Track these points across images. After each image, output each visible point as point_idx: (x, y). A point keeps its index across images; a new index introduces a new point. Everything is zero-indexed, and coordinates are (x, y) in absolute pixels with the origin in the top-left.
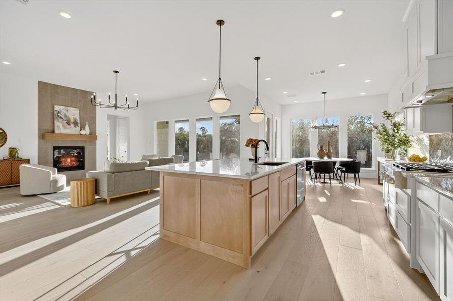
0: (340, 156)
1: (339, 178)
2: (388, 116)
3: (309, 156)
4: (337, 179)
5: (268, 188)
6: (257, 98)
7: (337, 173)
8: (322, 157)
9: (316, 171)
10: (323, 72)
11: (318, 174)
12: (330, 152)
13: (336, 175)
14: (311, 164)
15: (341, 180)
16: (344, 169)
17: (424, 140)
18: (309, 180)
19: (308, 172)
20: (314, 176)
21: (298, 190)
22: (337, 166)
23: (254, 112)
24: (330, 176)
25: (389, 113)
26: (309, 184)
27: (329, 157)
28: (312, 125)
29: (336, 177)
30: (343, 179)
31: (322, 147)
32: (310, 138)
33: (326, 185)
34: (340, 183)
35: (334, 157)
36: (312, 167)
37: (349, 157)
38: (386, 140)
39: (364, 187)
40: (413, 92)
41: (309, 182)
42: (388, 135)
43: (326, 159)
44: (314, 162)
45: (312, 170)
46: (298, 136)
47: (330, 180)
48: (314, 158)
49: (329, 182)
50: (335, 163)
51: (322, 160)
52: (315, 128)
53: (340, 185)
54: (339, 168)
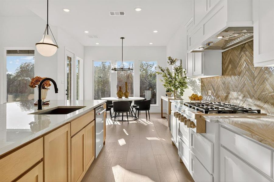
0: (134, 95)
1: (134, 115)
2: (172, 62)
3: (110, 96)
4: (132, 116)
5: (43, 160)
6: (48, 25)
7: (133, 110)
8: (120, 97)
9: (115, 110)
10: (122, 13)
11: (117, 113)
12: (127, 92)
13: (132, 113)
14: (112, 103)
15: (135, 117)
16: (138, 107)
17: (196, 82)
18: (110, 119)
19: (109, 112)
20: (113, 115)
21: (96, 134)
22: (133, 104)
23: (41, 42)
24: (127, 114)
25: (172, 59)
26: (110, 124)
27: (127, 97)
28: (112, 67)
29: (132, 114)
30: (137, 116)
31: (120, 88)
32: (110, 80)
33: (124, 123)
34: (135, 120)
35: (130, 96)
36: (112, 107)
37: (141, 96)
38: (170, 81)
39: (153, 122)
40: (204, 34)
41: (109, 122)
42: (171, 77)
43: (124, 99)
44: (114, 102)
45: (112, 109)
46: (100, 77)
47: (128, 118)
48: (114, 98)
49: (126, 119)
50: (131, 102)
51: (120, 100)
52: (115, 69)
53: (135, 122)
54: (134, 107)
